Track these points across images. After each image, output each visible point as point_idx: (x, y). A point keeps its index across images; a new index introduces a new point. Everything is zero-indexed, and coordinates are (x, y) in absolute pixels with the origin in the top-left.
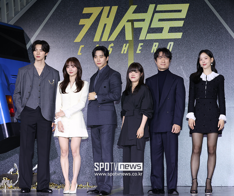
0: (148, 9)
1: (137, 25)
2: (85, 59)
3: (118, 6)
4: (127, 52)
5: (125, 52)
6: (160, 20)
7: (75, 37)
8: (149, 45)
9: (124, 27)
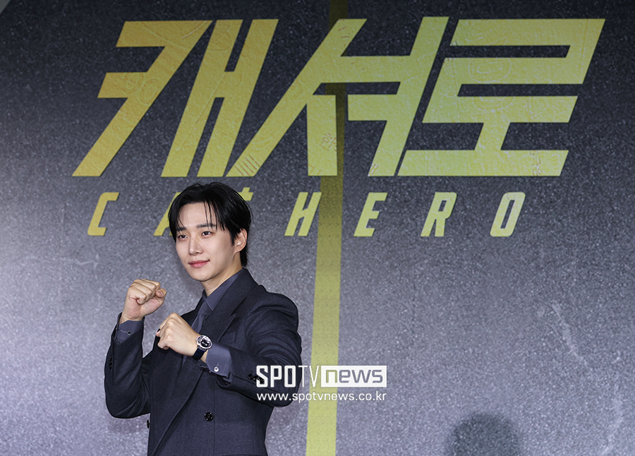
0: (414, 37)
1: (362, 108)
2: (118, 254)
3: (276, 21)
4: (313, 228)
5: (304, 232)
6: (469, 90)
7: (80, 152)
8: (413, 201)
9: (303, 114)
